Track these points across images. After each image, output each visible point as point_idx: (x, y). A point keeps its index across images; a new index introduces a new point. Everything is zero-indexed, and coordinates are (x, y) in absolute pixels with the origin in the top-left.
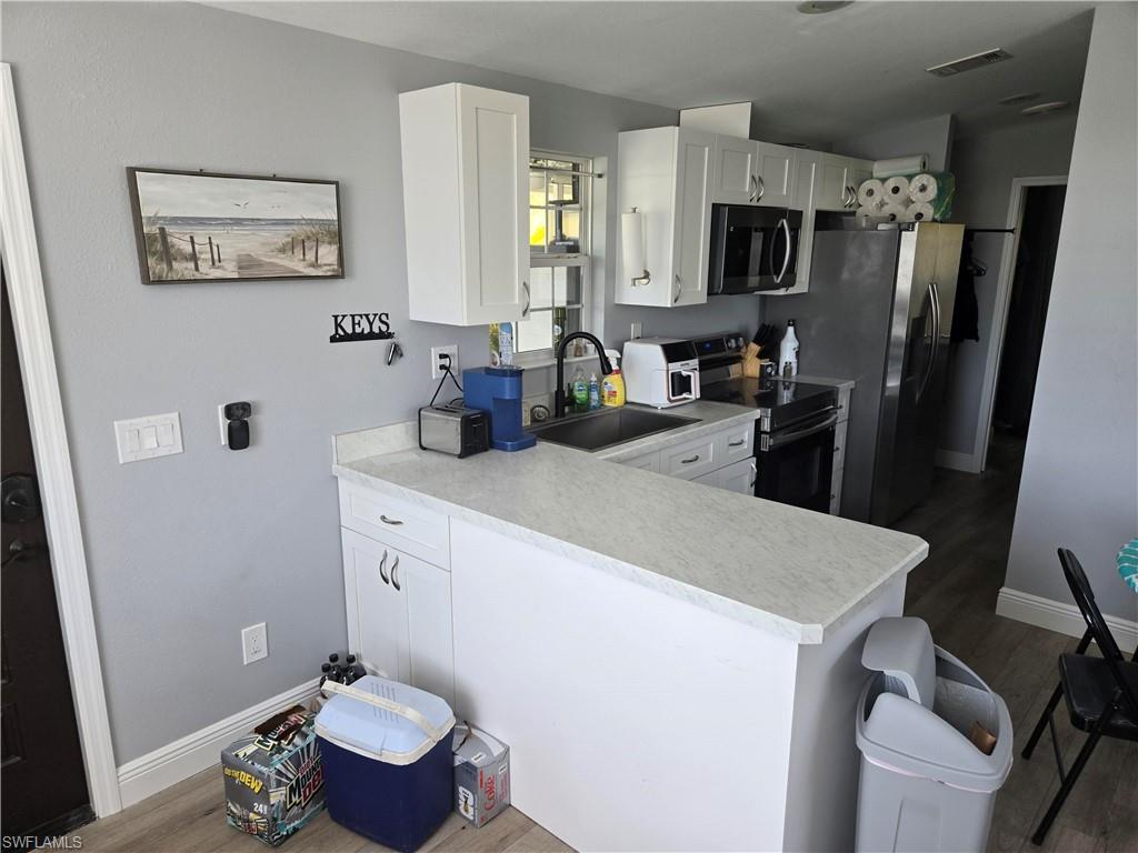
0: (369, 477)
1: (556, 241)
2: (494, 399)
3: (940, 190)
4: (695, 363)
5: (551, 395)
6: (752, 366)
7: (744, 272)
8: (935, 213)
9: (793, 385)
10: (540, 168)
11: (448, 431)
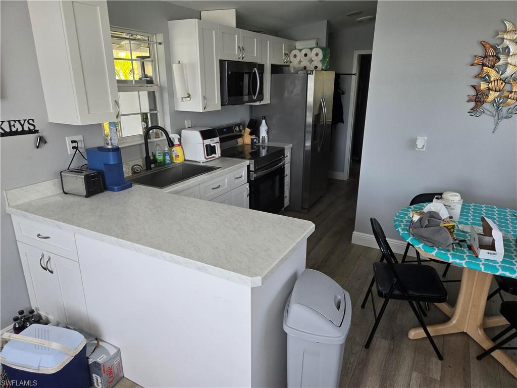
0: (27, 213)
1: (142, 77)
2: (104, 164)
3: (324, 56)
4: (217, 139)
5: (143, 159)
6: (247, 139)
7: (242, 94)
8: (322, 66)
9: (266, 147)
10: (135, 40)
11: (78, 183)
